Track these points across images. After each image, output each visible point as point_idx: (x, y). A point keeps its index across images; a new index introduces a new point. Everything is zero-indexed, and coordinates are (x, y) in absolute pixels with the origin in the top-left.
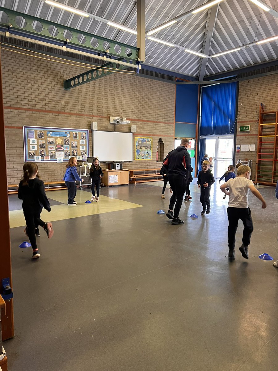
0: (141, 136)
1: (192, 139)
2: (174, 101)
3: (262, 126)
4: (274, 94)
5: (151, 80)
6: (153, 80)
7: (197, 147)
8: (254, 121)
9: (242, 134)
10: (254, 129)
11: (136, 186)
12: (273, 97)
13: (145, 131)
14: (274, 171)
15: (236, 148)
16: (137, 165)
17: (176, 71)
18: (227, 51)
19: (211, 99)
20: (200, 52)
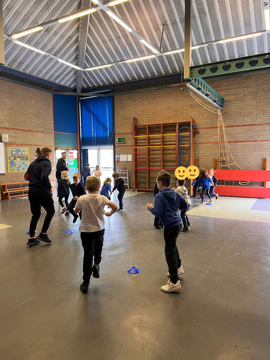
0: (15, 146)
1: (73, 149)
2: (52, 110)
3: (137, 137)
4: (144, 109)
5: (23, 86)
6: (26, 87)
7: (79, 157)
8: (130, 133)
9: (120, 145)
10: (130, 141)
11: (11, 201)
12: (144, 112)
13: (19, 141)
14: (149, 178)
15: (116, 158)
16: (11, 178)
17: (52, 80)
18: (100, 65)
19: (90, 111)
20: (75, 65)
